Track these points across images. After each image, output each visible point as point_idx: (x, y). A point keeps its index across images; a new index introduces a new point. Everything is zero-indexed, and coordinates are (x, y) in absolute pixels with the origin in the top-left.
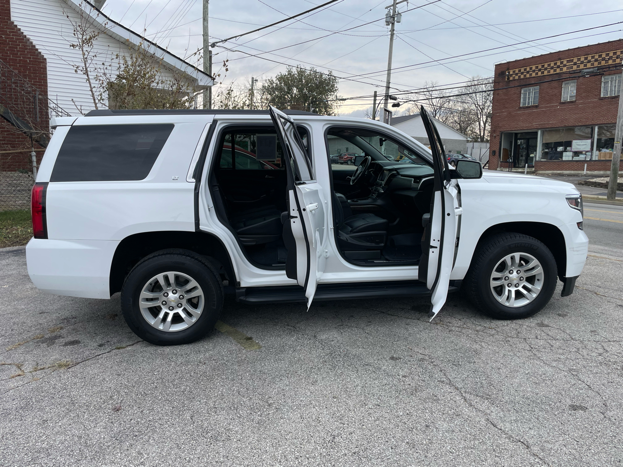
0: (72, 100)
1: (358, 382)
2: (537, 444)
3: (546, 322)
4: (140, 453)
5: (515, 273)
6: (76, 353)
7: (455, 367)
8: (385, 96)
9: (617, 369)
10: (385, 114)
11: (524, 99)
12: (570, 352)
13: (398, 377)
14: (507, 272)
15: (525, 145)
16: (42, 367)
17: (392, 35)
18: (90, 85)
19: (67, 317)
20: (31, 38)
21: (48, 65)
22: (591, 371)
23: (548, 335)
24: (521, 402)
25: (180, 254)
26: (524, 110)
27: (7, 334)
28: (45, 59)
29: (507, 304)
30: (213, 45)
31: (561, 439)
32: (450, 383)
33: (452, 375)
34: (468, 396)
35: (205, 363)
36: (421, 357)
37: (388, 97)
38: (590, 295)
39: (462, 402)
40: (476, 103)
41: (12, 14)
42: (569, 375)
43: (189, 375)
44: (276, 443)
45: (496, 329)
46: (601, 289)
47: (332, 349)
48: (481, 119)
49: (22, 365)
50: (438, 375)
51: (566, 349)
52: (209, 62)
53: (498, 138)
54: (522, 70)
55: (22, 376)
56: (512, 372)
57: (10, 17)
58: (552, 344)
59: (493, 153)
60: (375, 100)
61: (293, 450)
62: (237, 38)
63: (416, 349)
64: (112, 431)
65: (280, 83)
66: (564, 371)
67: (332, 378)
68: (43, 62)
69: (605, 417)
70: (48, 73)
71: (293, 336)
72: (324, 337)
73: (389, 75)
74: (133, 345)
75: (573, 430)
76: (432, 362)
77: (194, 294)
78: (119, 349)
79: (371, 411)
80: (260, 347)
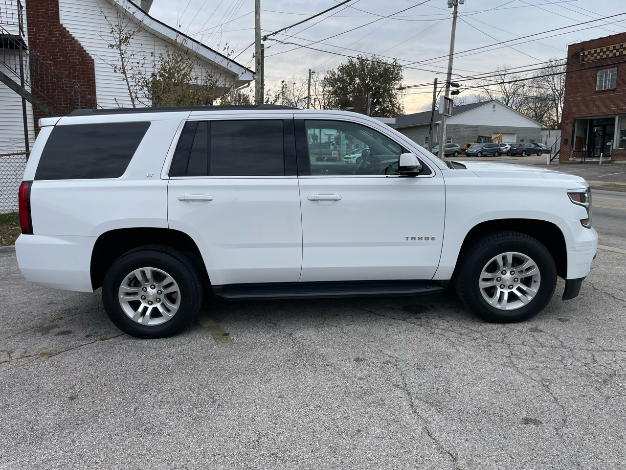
0: (115, 99)
1: (311, 382)
2: (466, 458)
3: (541, 328)
4: (74, 441)
5: (508, 274)
6: (63, 343)
7: (418, 371)
8: (447, 83)
9: (598, 381)
10: (446, 103)
11: (601, 81)
12: (553, 360)
13: (354, 378)
14: (500, 272)
15: (601, 132)
16: (28, 355)
17: (455, 18)
18: (128, 84)
19: (70, 308)
20: (79, 40)
21: (96, 65)
22: (566, 382)
23: (537, 341)
24: (470, 412)
25: (156, 250)
26: (601, 95)
27: (13, 322)
28: (93, 60)
29: (499, 307)
30: (265, 38)
31: (495, 454)
32: (405, 388)
33: (411, 379)
34: (416, 402)
35: (173, 357)
36: (388, 358)
37: (449, 84)
38: (606, 298)
39: (407, 408)
40: (554, 88)
41: (61, 17)
42: (539, 385)
43: (152, 368)
44: (202, 439)
45: (483, 333)
46: (622, 292)
47: (302, 348)
48: (559, 104)
49: (12, 352)
50: (397, 379)
51: (550, 357)
52: (261, 56)
53: (571, 125)
54: (598, 51)
55: (8, 363)
56: (477, 379)
57: (59, 20)
58: (536, 351)
59: (565, 142)
60: (435, 88)
61: (215, 447)
62: (287, 29)
63: (386, 351)
64: (60, 418)
65: (342, 74)
66: (535, 380)
67: (287, 377)
68: (91, 63)
69: (558, 434)
70: (96, 73)
71: (269, 333)
72: (298, 336)
73: (451, 60)
74: (117, 336)
75: (515, 445)
76: (396, 365)
77: (170, 290)
78: (102, 340)
79: (309, 413)
80: (233, 343)
